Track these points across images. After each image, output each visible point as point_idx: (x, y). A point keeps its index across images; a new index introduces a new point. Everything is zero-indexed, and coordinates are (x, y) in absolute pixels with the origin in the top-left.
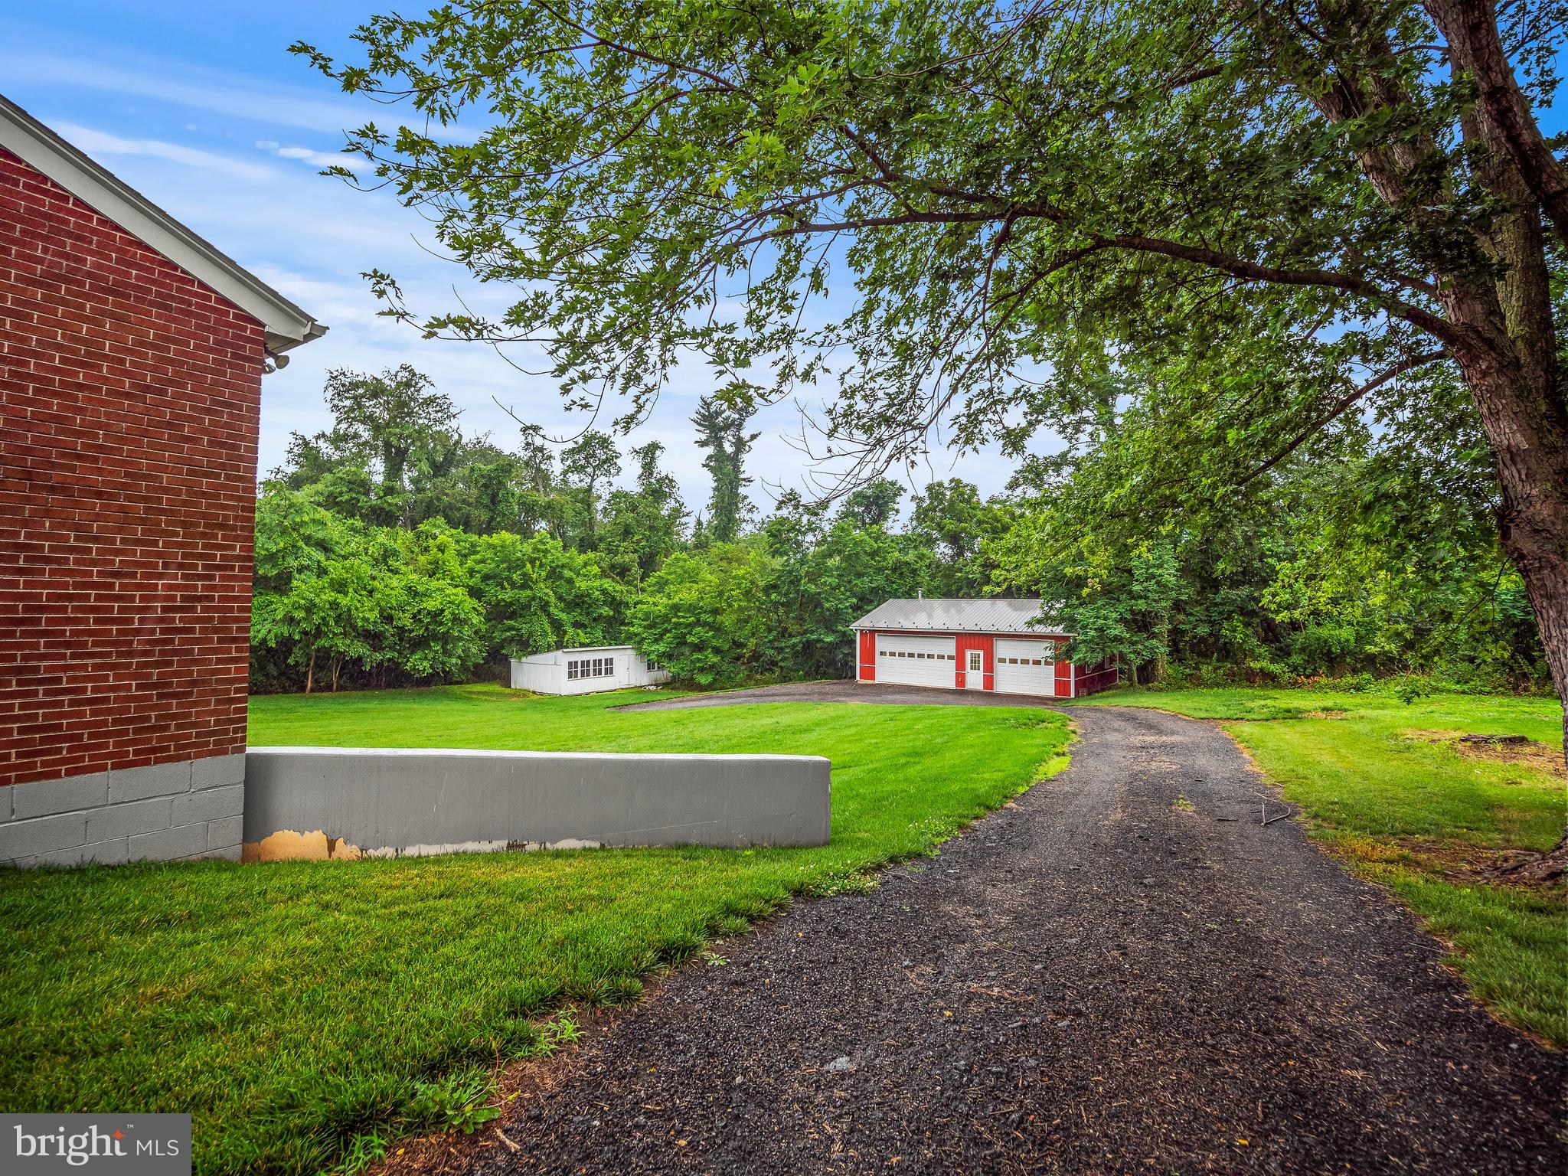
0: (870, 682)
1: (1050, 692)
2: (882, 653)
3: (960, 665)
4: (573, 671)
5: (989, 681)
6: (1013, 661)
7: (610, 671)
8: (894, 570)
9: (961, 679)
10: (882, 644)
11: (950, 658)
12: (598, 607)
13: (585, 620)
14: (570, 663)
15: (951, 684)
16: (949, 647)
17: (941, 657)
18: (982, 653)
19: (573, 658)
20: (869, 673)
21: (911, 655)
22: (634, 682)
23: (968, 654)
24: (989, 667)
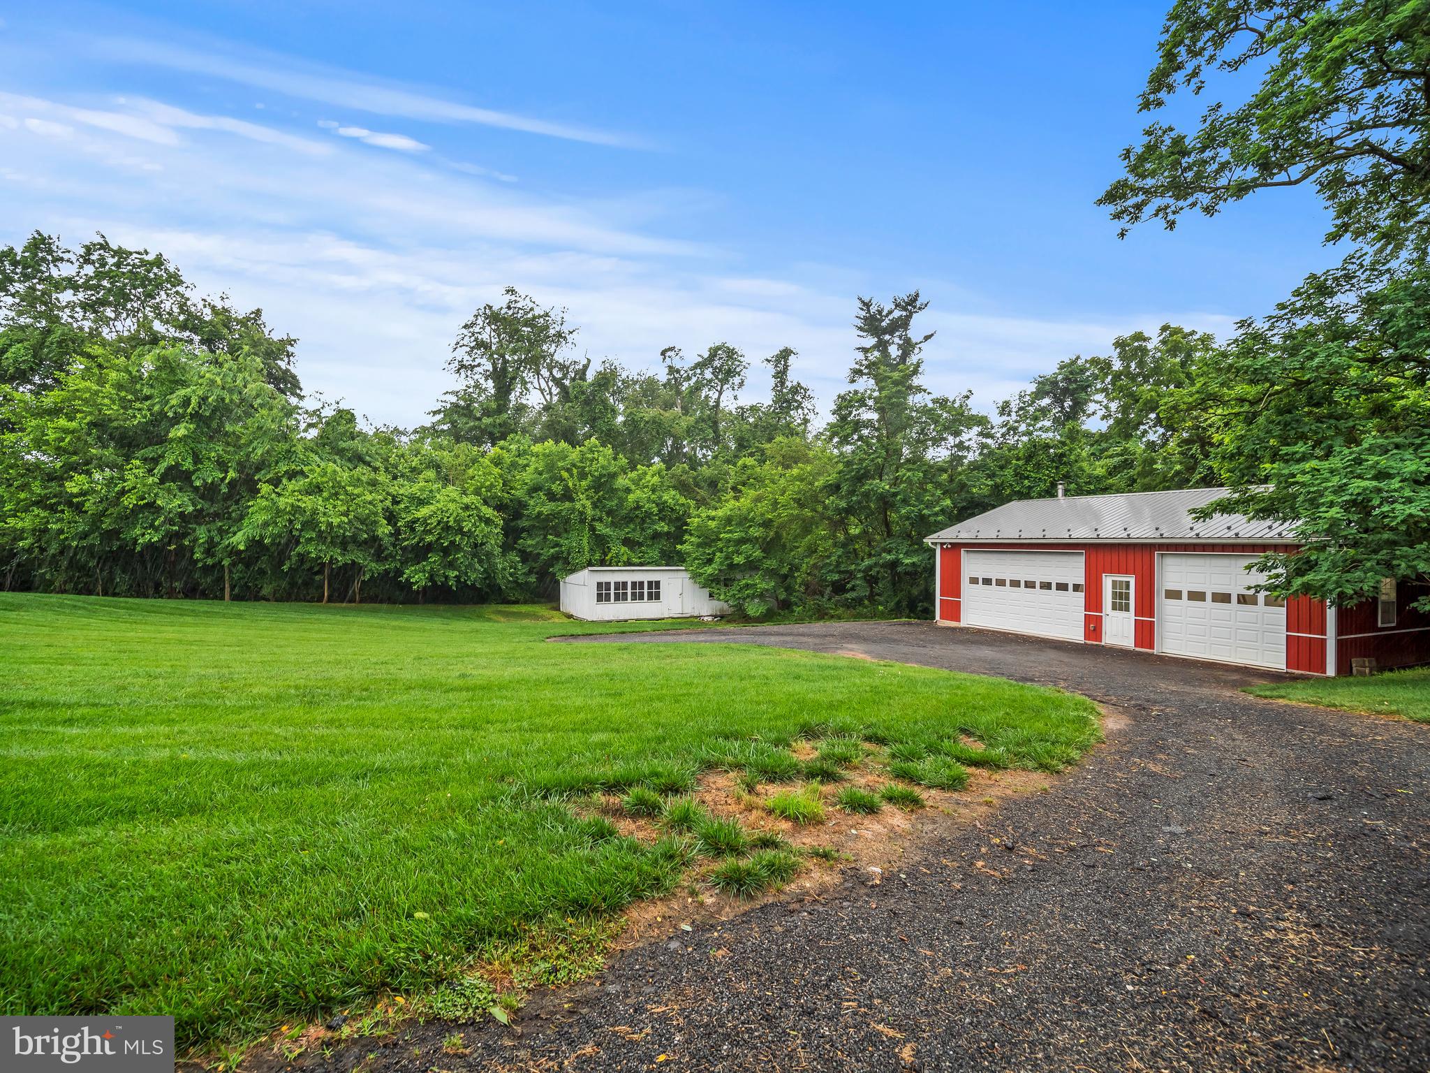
0: (953, 624)
1: (1278, 662)
2: (974, 581)
3: (1093, 602)
4: (603, 594)
5: (1145, 633)
6: (1197, 596)
7: (655, 596)
8: (1029, 458)
9: (1094, 626)
10: (971, 566)
11: (1077, 588)
12: (654, 523)
13: (637, 536)
14: (599, 585)
15: (1076, 634)
16: (1073, 569)
17: (1062, 587)
18: (1132, 580)
19: (604, 578)
20: (953, 611)
21: (1015, 584)
22: (689, 610)
23: (1108, 581)
24: (1146, 605)
